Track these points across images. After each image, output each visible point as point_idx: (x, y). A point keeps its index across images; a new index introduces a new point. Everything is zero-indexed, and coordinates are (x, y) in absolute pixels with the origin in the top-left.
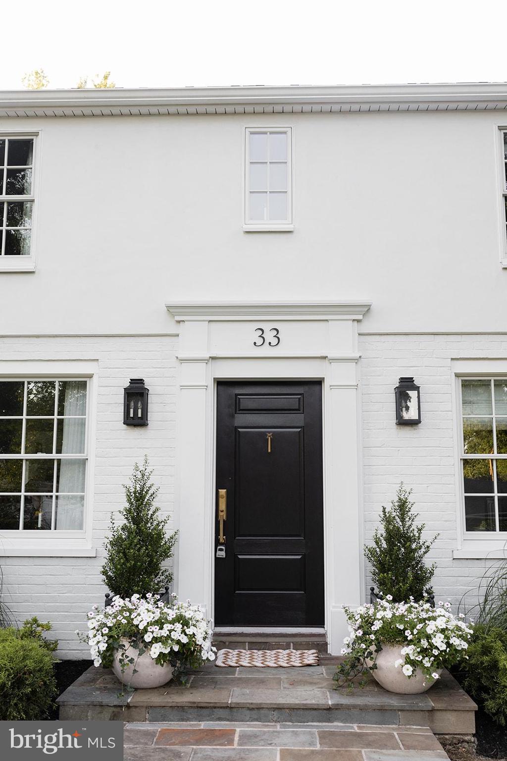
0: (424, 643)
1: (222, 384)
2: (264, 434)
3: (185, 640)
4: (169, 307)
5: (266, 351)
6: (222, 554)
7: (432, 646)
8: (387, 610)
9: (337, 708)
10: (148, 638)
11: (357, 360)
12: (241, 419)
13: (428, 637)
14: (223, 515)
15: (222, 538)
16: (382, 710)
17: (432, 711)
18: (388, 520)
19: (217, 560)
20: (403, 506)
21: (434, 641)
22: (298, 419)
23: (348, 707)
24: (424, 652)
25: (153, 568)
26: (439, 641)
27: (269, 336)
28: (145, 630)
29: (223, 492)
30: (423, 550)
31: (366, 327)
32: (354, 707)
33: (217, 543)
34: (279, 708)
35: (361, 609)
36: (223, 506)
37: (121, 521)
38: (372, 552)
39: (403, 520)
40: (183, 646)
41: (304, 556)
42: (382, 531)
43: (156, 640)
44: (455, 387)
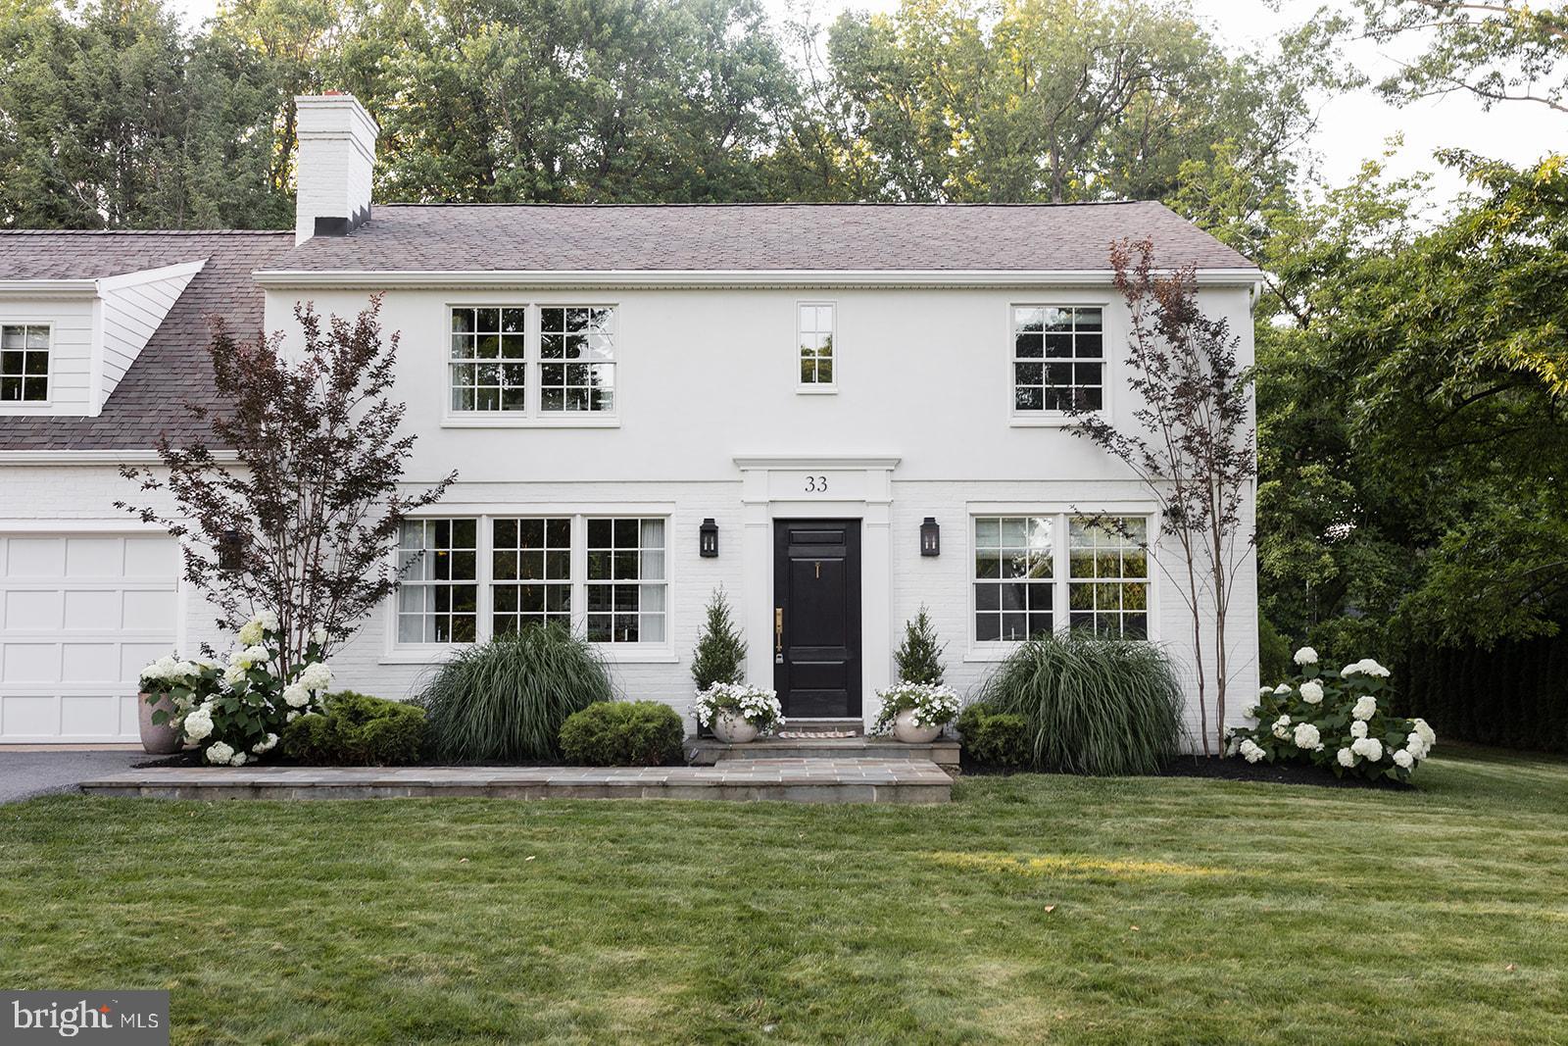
0: (928, 707)
1: (777, 521)
2: (813, 563)
3: (766, 708)
4: (734, 460)
5: (815, 496)
6: (780, 660)
7: (933, 708)
8: (907, 687)
9: (870, 748)
10: (742, 706)
11: (890, 504)
12: (793, 551)
13: (930, 702)
14: (780, 630)
15: (779, 647)
16: (898, 749)
17: (932, 749)
18: (912, 631)
19: (776, 665)
20: (922, 619)
21: (933, 704)
22: (842, 550)
23: (876, 748)
24: (928, 712)
25: (731, 668)
26: (937, 704)
27: (818, 483)
28: (740, 701)
29: (779, 610)
30: (937, 652)
31: (897, 476)
32: (881, 747)
33: (776, 652)
34: (831, 749)
35: (886, 690)
36: (779, 622)
37: (706, 632)
38: (899, 654)
39: (922, 629)
40: (764, 712)
41: (846, 661)
42: (907, 639)
43: (747, 707)
44: (970, 526)
